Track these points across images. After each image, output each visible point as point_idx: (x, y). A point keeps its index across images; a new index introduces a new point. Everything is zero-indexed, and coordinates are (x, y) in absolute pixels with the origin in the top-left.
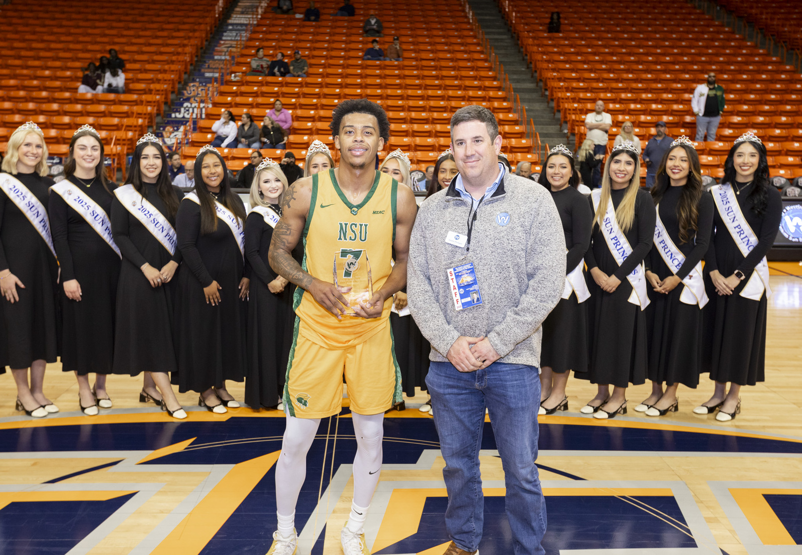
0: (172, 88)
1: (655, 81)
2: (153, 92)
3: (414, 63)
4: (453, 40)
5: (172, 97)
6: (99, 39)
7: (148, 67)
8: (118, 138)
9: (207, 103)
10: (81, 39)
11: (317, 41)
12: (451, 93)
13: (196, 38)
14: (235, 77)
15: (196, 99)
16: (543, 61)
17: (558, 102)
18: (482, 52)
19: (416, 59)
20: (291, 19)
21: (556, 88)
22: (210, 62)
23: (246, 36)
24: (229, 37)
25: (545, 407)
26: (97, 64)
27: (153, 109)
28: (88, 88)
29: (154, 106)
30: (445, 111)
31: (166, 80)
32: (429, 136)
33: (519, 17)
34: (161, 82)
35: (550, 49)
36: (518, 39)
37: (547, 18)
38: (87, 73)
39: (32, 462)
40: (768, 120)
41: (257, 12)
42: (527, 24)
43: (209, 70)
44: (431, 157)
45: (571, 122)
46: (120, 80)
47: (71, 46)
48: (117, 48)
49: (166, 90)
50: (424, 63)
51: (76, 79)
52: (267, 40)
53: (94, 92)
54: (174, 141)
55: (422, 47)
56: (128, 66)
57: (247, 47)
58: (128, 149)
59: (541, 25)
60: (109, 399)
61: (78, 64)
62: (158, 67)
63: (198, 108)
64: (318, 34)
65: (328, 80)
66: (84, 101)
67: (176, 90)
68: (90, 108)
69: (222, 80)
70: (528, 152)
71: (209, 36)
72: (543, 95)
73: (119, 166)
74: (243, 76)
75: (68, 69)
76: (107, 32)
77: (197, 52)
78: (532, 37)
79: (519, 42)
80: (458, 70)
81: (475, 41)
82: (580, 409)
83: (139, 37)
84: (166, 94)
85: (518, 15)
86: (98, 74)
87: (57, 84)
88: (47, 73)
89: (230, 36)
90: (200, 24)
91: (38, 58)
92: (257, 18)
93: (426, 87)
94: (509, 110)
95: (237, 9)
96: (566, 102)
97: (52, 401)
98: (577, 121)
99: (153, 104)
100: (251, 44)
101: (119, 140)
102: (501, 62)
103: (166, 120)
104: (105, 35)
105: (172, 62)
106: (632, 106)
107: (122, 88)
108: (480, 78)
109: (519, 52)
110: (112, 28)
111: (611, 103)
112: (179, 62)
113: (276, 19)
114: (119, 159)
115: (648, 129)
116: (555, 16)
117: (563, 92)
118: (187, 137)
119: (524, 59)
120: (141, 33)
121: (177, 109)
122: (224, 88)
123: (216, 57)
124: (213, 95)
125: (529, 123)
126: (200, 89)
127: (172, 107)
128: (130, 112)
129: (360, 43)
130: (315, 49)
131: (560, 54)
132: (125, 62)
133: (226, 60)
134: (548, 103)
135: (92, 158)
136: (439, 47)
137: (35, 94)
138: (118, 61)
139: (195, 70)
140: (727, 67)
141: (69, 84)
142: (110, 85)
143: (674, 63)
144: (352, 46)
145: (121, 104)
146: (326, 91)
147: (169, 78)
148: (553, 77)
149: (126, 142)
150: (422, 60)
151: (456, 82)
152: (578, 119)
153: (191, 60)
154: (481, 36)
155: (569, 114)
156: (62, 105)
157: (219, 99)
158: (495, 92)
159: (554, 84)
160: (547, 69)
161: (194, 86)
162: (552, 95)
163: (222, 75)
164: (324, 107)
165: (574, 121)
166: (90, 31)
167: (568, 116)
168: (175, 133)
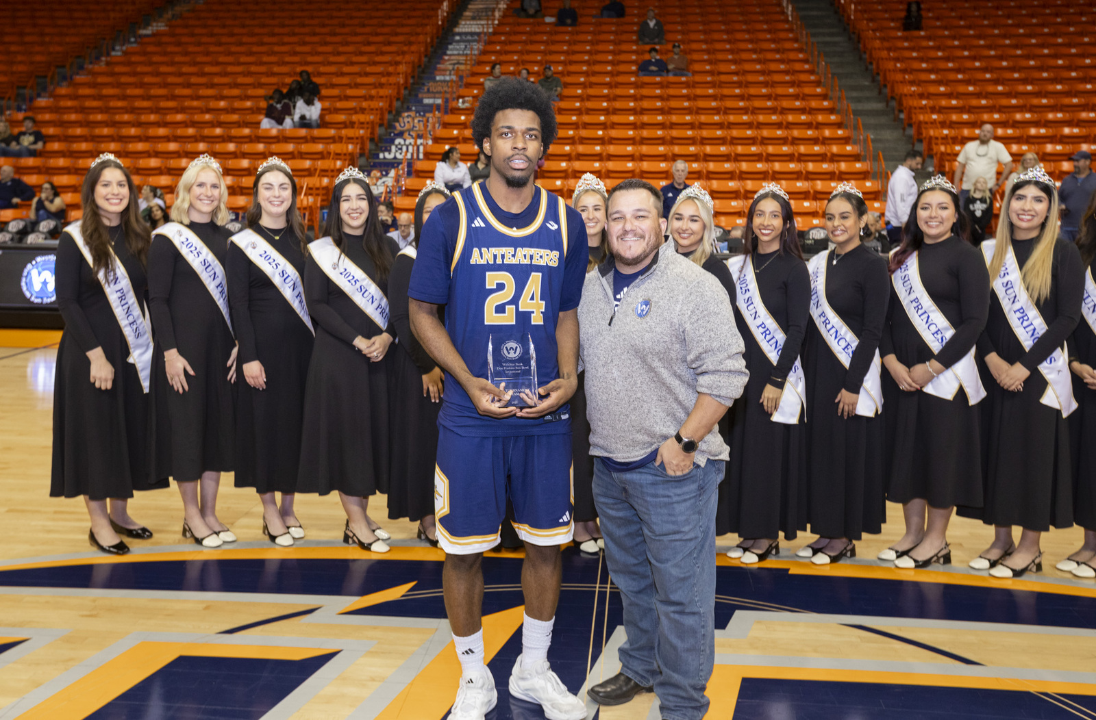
0: (380, 119)
1: (1069, 94)
2: (356, 126)
3: (709, 79)
4: (765, 45)
5: (380, 131)
6: (287, 59)
7: (349, 92)
8: (310, 186)
9: (426, 139)
10: (265, 59)
11: (574, 53)
12: (761, 118)
13: (413, 52)
14: (463, 103)
15: (411, 133)
16: (896, 70)
17: (919, 128)
18: (806, 61)
19: (711, 73)
20: (539, 24)
21: (915, 108)
22: (430, 84)
23: (478, 49)
24: (455, 51)
25: (914, 557)
26: (285, 91)
27: (356, 147)
29: (357, 143)
30: (753, 144)
31: (372, 109)
32: (731, 179)
33: (861, 11)
34: (366, 112)
35: (906, 54)
36: (859, 42)
37: (902, 10)
38: (271, 102)
39: (204, 605)
41: (493, 15)
42: (871, 20)
43: (430, 95)
44: (734, 207)
45: (938, 155)
46: (313, 112)
47: (253, 69)
48: (310, 69)
49: (372, 122)
50: (723, 78)
51: (256, 111)
52: (507, 53)
53: (280, 127)
54: (382, 189)
55: (720, 56)
56: (324, 92)
57: (480, 63)
58: (322, 200)
59: (893, 20)
60: (300, 527)
61: (261, 92)
62: (362, 92)
63: (413, 146)
64: (575, 42)
65: (590, 105)
66: (268, 139)
67: (385, 122)
68: (275, 148)
70: (875, 199)
71: (430, 49)
72: (897, 119)
73: (310, 223)
74: (473, 101)
75: (248, 98)
76: (298, 49)
77: (413, 71)
78: (877, 38)
79: (861, 46)
80: (772, 86)
81: (796, 45)
83: (339, 54)
84: (373, 128)
85: (859, 8)
86: (285, 103)
87: (235, 117)
88: (222, 104)
89: (457, 50)
90: (418, 34)
91: (212, 86)
92: (493, 24)
93: (727, 111)
94: (846, 140)
95: (467, 14)
96: (931, 128)
97: (228, 526)
98: (949, 154)
99: (355, 141)
100: (485, 58)
101: (311, 189)
102: (833, 74)
103: (372, 161)
104: (295, 53)
105: (381, 85)
106: (1033, 131)
107: (317, 121)
108: (804, 97)
109: (861, 59)
110: (304, 44)
111: (1001, 127)
112: (390, 84)
113: (519, 24)
114: (311, 214)
115: (1059, 163)
116: (914, 8)
117: (927, 113)
118: (400, 184)
119: (867, 69)
120: (341, 49)
121: (386, 148)
122: (449, 118)
123: (438, 78)
124: (434, 127)
125: (876, 158)
126: (416, 121)
127: (380, 145)
128: (325, 152)
129: (633, 52)
130: (571, 63)
131: (922, 60)
132: (320, 87)
133: (452, 81)
134: (904, 129)
135: (281, 199)
136: (744, 56)
137: (206, 132)
138: (311, 86)
139: (410, 94)
141: (250, 118)
142: (303, 117)
144: (623, 57)
145: (314, 142)
146: (586, 119)
147: (377, 107)
148: (911, 93)
149: (321, 192)
150: (720, 73)
151: (769, 104)
152: (949, 151)
153: (406, 82)
154: (804, 39)
155: (937, 144)
156: (239, 145)
157: (441, 132)
158: (826, 116)
159: (914, 103)
160: (901, 82)
161: (408, 116)
162: (910, 118)
163: (446, 101)
164: (583, 141)
165: (942, 154)
166: (276, 49)
167: (935, 148)
168: (384, 179)
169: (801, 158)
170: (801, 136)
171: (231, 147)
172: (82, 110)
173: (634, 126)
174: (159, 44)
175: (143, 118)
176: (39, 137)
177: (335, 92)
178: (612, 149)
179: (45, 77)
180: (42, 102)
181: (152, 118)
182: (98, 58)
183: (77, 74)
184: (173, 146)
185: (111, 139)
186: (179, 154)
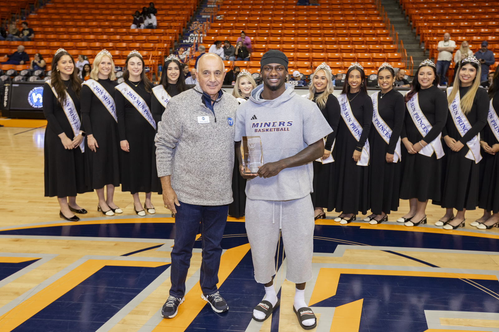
0: (183, 25)
1: (484, 13)
2: (173, 28)
3: (327, 7)
5: (183, 30)
7: (170, 12)
8: (153, 55)
9: (204, 34)
12: (350, 25)
14: (220, 17)
15: (197, 31)
16: (409, 3)
17: (419, 29)
19: (329, 4)
21: (417, 20)
22: (205, 9)
25: (413, 222)
26: (141, 12)
27: (173, 38)
28: (136, 26)
30: (346, 37)
31: (180, 20)
32: (337, 52)
34: (177, 21)
38: (135, 17)
43: (205, 14)
44: (337, 65)
45: (427, 42)
46: (153, 20)
49: (180, 26)
50: (334, 6)
51: (128, 21)
53: (139, 28)
54: (185, 56)
56: (159, 12)
58: (159, 62)
60: (153, 209)
61: (130, 12)
62: (175, 12)
63: (198, 37)
65: (275, 19)
66: (134, 34)
68: (137, 38)
69: (212, 19)
70: (399, 61)
72: (409, 25)
73: (154, 72)
74: (224, 17)
75: (125, 15)
77: (197, 3)
80: (355, 10)
82: (434, 223)
84: (180, 29)
86: (141, 17)
87: (119, 24)
88: (113, 17)
91: (108, 9)
93: (335, 22)
94: (387, 35)
96: (424, 29)
98: (431, 41)
99: (173, 35)
101: (153, 56)
102: (382, 5)
103: (180, 44)
105: (183, 9)
106: (468, 31)
107: (155, 25)
108: (369, 15)
111: (454, 29)
112: (188, 9)
114: (154, 68)
115: (478, 45)
117: (422, 22)
118: (192, 54)
119: (397, 2)
121: (186, 37)
122: (214, 25)
123: (208, 6)
124: (207, 28)
125: (399, 43)
126: (199, 26)
127: (183, 36)
128: (159, 40)
133: (215, 7)
134: (412, 30)
135: (138, 69)
137: (107, 30)
139: (196, 14)
141: (125, 24)
142: (148, 24)
145: (154, 35)
146: (274, 25)
147: (182, 19)
148: (416, 13)
149: (158, 58)
150: (333, 4)
151: (354, 18)
152: (431, 40)
153: (194, 8)
155: (426, 36)
156: (121, 36)
157: (210, 31)
158: (378, 24)
159: (417, 18)
160: (412, 8)
161: (196, 23)
162: (415, 24)
163: (212, 16)
164: (272, 35)
165: (428, 41)
167: (425, 38)
168: (185, 52)
169: (367, 43)
170: (367, 33)
171: (118, 37)
172: (50, 20)
173: (294, 28)
175: (78, 24)
176: (31, 32)
177: (163, 12)
178: (285, 39)
179: (33, 4)
180: (32, 15)
181: (82, 23)
183: (48, 3)
184: (92, 37)
185: (64, 33)
186: (95, 41)
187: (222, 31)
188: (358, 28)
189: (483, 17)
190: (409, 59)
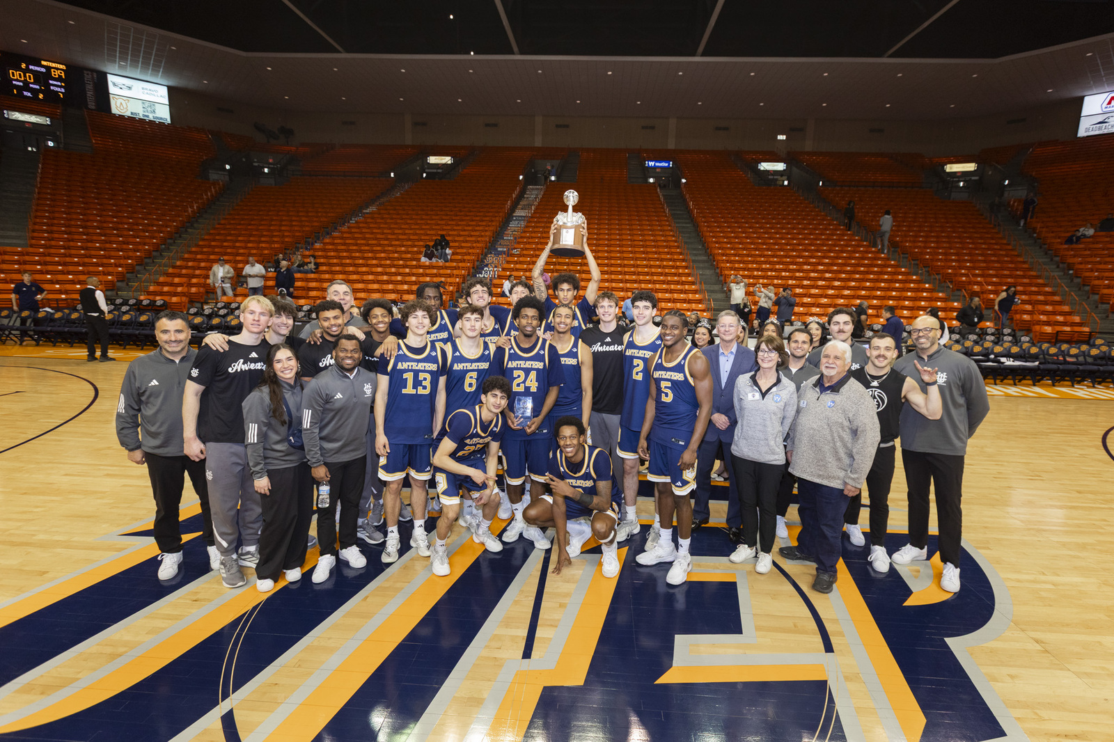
0: (477, 258)
1: (786, 257)
3: (629, 243)
4: (655, 228)
5: (477, 263)
6: (434, 227)
7: (463, 245)
9: (499, 268)
10: (424, 227)
13: (493, 225)
14: (516, 251)
15: (492, 265)
16: (713, 242)
17: (721, 270)
18: (673, 236)
19: (631, 240)
22: (501, 241)
23: (524, 224)
24: (513, 225)
26: (431, 244)
28: (427, 259)
30: (647, 275)
31: (474, 253)
33: (699, 213)
34: (471, 254)
36: (697, 227)
40: (857, 284)
41: (532, 208)
42: (704, 217)
43: (501, 246)
47: (418, 232)
48: (444, 233)
49: (474, 260)
50: (636, 243)
52: (537, 227)
53: (431, 261)
56: (451, 244)
57: (525, 232)
61: (421, 243)
62: (469, 245)
63: (493, 271)
67: (480, 259)
68: (428, 271)
69: (508, 253)
70: (700, 303)
71: (502, 224)
72: (712, 265)
76: (439, 222)
77: (493, 235)
78: (706, 226)
80: (658, 248)
83: (459, 225)
84: (474, 263)
86: (432, 250)
87: (409, 256)
88: (403, 249)
90: (496, 217)
91: (398, 240)
92: (531, 212)
93: (637, 259)
94: (689, 275)
95: (519, 206)
99: (465, 269)
100: (527, 229)
102: (685, 243)
104: (438, 225)
105: (478, 242)
106: (770, 273)
108: (671, 253)
110: (441, 220)
112: (482, 241)
120: (460, 223)
122: (510, 259)
123: (505, 238)
124: (502, 262)
126: (494, 259)
131: (724, 237)
132: (449, 242)
133: (511, 240)
134: (714, 270)
136: (646, 232)
137: (395, 263)
139: (491, 246)
140: (834, 248)
141: (416, 256)
143: (799, 245)
147: (476, 252)
148: (719, 253)
149: (450, 293)
150: (634, 240)
151: (656, 256)
153: (490, 240)
154: (673, 225)
156: (411, 269)
157: (506, 266)
160: (715, 248)
161: (490, 256)
162: (717, 265)
163: (508, 250)
166: (429, 222)
169: (668, 283)
171: (407, 270)
172: (336, 250)
174: (373, 218)
175: (366, 255)
177: (457, 244)
179: (319, 233)
180: (317, 245)
181: (370, 255)
182: (344, 224)
183: (334, 232)
184: (379, 269)
185: (351, 265)
186: (382, 274)
187: (518, 266)
188: (659, 267)
189: (784, 260)
190: (709, 300)
